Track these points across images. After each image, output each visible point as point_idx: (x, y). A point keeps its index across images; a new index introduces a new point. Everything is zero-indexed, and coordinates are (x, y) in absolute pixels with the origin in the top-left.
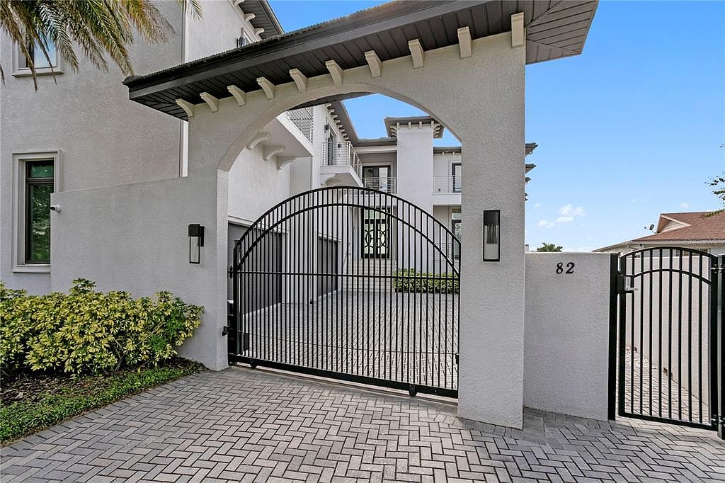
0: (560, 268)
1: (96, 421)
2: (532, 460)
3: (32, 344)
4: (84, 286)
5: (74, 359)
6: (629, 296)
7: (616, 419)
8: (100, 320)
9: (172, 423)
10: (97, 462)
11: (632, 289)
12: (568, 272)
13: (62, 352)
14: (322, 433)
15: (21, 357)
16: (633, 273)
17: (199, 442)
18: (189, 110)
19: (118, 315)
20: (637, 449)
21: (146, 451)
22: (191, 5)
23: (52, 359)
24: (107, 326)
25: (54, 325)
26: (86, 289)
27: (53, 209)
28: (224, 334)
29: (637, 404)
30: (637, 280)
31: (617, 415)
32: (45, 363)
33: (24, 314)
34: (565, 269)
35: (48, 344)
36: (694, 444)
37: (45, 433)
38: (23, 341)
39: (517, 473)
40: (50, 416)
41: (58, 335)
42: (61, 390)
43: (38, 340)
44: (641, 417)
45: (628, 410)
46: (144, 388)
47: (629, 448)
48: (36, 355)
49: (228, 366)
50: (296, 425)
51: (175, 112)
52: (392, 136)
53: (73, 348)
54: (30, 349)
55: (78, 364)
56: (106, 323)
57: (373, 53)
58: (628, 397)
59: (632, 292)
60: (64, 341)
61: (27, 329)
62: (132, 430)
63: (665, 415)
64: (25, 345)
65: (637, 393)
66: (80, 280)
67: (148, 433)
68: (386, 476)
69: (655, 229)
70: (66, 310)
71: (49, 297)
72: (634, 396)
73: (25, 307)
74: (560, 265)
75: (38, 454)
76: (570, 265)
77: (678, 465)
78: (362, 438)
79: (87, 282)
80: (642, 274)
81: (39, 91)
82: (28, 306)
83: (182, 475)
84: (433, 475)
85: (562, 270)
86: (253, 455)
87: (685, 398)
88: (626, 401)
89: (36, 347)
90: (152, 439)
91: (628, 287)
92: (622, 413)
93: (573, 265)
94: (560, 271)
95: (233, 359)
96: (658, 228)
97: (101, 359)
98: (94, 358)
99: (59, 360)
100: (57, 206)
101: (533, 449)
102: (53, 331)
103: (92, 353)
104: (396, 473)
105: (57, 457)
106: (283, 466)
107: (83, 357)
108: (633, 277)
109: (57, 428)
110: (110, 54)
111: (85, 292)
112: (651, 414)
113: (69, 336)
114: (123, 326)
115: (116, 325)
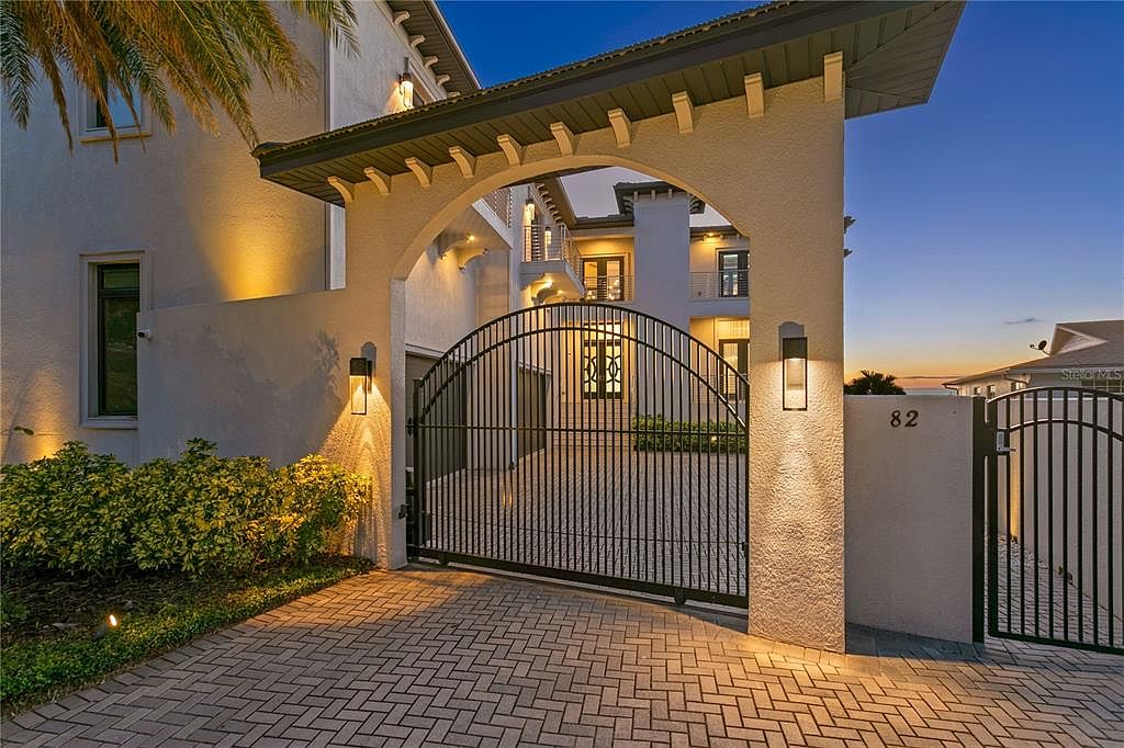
0: (896, 418)
1: (237, 640)
2: (862, 696)
3: (138, 532)
4: (202, 448)
5: (197, 553)
6: (1002, 459)
7: (986, 641)
8: (231, 497)
9: (343, 644)
10: (253, 694)
11: (1006, 449)
12: (909, 424)
13: (180, 544)
14: (557, 657)
15: (122, 551)
16: (1008, 425)
17: (387, 668)
18: (347, 192)
19: (255, 491)
20: (1016, 682)
21: (317, 681)
22: (344, 37)
23: (167, 552)
24: (240, 506)
25: (169, 505)
26: (205, 453)
27: (142, 335)
28: (401, 517)
29: (1016, 619)
30: (1015, 437)
31: (986, 635)
32: (157, 559)
33: (126, 490)
34: (904, 419)
35: (161, 531)
36: (1100, 676)
37: (174, 657)
38: (126, 528)
39: (841, 712)
40: (176, 633)
41: (174, 518)
42: (182, 598)
43: (147, 526)
44: (1023, 638)
45: (1002, 627)
46: (296, 596)
47: (1005, 681)
48: (145, 546)
49: (406, 563)
50: (518, 646)
51: (324, 194)
52: (626, 212)
53: (195, 538)
54: (136, 539)
55: (201, 561)
56: (239, 502)
57: (619, 112)
58: (1002, 610)
59: (1007, 454)
60: (183, 527)
61: (131, 511)
62: (290, 653)
63: (1059, 634)
64: (128, 534)
65: (1016, 605)
66: (196, 441)
67: (313, 656)
68: (654, 715)
69: (1048, 348)
70: (183, 484)
71: (151, 465)
72: (1012, 608)
73: (127, 479)
74: (896, 414)
75: (171, 683)
76: (912, 415)
77: (1076, 704)
78: (614, 664)
79: (205, 443)
80: (1021, 428)
81: (119, 162)
82: (131, 479)
83: (373, 712)
84: (722, 714)
85: (899, 421)
86: (466, 686)
87: (1088, 611)
88: (1000, 615)
89: (145, 536)
90: (321, 665)
91: (1000, 447)
92: (994, 632)
93: (916, 414)
94: (896, 423)
95: (412, 552)
96: (1053, 346)
97: (233, 553)
98: (223, 551)
99: (175, 554)
100: (147, 332)
101: (862, 681)
102: (167, 513)
103: (221, 545)
104: (669, 710)
105: (196, 687)
106: (509, 701)
107: (210, 550)
108: (1008, 432)
109: (186, 649)
110: (225, 110)
111: (203, 457)
112: (1037, 632)
113: (190, 519)
114: (262, 506)
115: (254, 505)
